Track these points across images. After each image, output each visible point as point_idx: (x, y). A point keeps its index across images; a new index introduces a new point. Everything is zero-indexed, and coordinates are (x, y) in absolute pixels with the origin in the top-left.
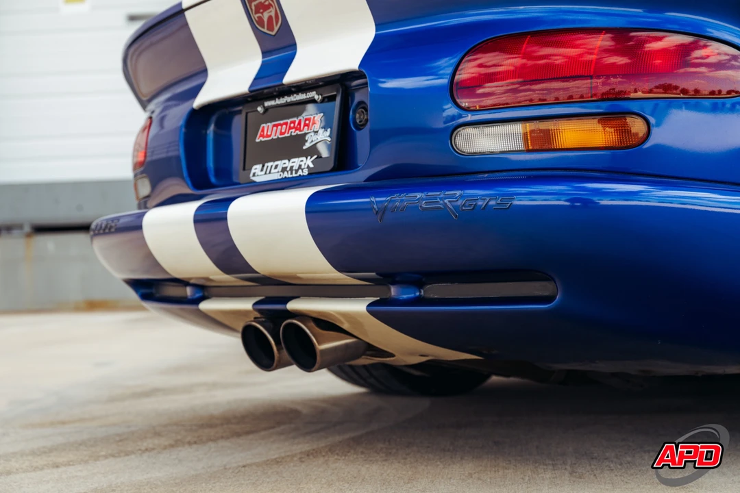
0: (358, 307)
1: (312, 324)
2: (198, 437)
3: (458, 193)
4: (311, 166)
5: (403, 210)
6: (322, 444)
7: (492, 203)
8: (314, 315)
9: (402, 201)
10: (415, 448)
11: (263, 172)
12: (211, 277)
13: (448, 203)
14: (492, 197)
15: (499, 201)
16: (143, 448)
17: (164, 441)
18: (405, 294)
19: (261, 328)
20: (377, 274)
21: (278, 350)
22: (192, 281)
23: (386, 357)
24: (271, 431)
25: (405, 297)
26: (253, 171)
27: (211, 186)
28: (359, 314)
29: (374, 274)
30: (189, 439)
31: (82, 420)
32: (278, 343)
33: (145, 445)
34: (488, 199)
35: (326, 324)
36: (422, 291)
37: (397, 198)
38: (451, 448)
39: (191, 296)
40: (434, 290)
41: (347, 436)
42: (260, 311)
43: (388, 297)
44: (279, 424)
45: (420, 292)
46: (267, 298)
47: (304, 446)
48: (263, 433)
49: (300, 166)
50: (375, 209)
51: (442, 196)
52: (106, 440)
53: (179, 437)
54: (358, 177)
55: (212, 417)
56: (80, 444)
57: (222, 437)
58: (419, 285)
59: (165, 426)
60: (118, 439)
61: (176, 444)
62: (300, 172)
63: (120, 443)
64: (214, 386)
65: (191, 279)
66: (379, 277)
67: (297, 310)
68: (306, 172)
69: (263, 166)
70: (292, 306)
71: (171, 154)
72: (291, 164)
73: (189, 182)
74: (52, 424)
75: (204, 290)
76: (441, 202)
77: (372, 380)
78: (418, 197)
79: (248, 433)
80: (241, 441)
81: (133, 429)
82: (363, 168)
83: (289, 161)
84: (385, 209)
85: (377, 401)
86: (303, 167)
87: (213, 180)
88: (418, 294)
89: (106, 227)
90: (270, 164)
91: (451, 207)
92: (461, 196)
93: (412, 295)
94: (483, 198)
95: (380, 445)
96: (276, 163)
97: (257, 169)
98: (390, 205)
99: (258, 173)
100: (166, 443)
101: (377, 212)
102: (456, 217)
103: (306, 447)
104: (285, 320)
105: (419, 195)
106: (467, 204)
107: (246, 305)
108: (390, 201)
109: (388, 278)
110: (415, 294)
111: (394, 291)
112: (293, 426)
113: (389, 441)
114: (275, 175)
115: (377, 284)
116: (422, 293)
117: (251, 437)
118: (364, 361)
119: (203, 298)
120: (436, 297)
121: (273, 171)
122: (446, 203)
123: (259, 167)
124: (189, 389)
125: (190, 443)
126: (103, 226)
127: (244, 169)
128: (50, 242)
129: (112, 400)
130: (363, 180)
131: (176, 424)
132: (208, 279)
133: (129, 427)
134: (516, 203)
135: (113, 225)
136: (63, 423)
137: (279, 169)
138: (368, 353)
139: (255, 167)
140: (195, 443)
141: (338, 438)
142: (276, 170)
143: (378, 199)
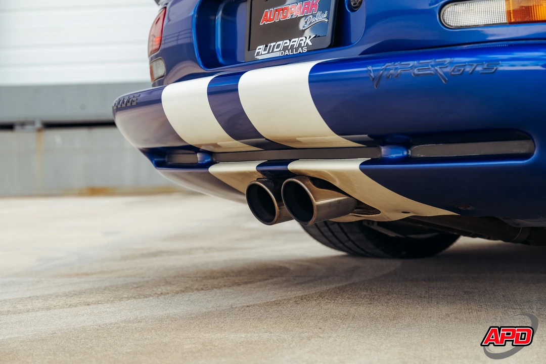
0: (352, 166)
1: (310, 183)
2: (204, 285)
3: (448, 60)
4: (310, 44)
5: (397, 76)
6: (313, 291)
7: (479, 69)
8: (311, 175)
9: (396, 69)
10: (394, 295)
11: (267, 52)
12: (219, 143)
13: (439, 70)
14: (479, 63)
15: (485, 66)
16: (159, 293)
17: (176, 288)
18: (394, 154)
19: (264, 187)
20: (368, 136)
21: (279, 206)
22: (203, 148)
23: (372, 214)
24: (266, 282)
25: (394, 156)
26: (257, 51)
27: (220, 65)
28: (352, 173)
29: (366, 136)
30: (196, 286)
31: (101, 272)
32: (279, 200)
33: (159, 291)
34: (475, 64)
35: (322, 183)
36: (410, 151)
37: (392, 67)
38: (427, 296)
39: (200, 161)
40: (421, 151)
41: (333, 286)
42: (262, 172)
43: (378, 156)
44: (272, 277)
45: (408, 152)
46: (268, 161)
47: (297, 292)
48: (259, 283)
49: (300, 44)
50: (372, 77)
51: (433, 63)
52: (126, 286)
53: (188, 286)
54: (353, 52)
55: (213, 272)
56: (105, 289)
57: (225, 286)
58: (407, 146)
59: (175, 277)
60: (135, 286)
61: (186, 290)
62: (300, 50)
63: (139, 289)
64: (210, 249)
65: (201, 145)
66: (370, 139)
67: (297, 170)
68: (305, 50)
69: (266, 46)
70: (292, 166)
71: (180, 42)
72: (291, 44)
73: (200, 62)
74: (77, 275)
75: (213, 156)
76: (432, 69)
77: (349, 244)
78: (411, 65)
79: (246, 283)
80: (240, 288)
81: (146, 279)
82: (358, 45)
83: (290, 41)
84: (381, 76)
85: (354, 262)
86: (303, 45)
87: (221, 60)
88: (405, 153)
89: (128, 101)
90: (272, 44)
91: (442, 73)
92: (451, 63)
93: (401, 155)
94: (470, 64)
95: (363, 293)
96: (278, 43)
97: (260, 49)
98: (386, 73)
99: (261, 52)
100: (178, 289)
101: (373, 79)
102: (445, 81)
103: (299, 293)
104: (287, 179)
105: (412, 63)
106: (456, 70)
107: (251, 167)
108: (386, 69)
109: (378, 140)
110: (403, 153)
111: (384, 151)
112: (284, 279)
113: (371, 290)
114: (277, 54)
115: (368, 146)
116: (410, 153)
117: (249, 285)
118: (351, 218)
119: (212, 163)
120: (422, 156)
121: (275, 50)
122: (436, 70)
123: (263, 47)
124: (189, 251)
125: (197, 289)
126: (125, 101)
127: (249, 50)
128: (57, 136)
129: (125, 258)
130: (359, 54)
131: (183, 276)
132: (216, 145)
133: (143, 278)
134: (500, 68)
135: (134, 99)
136: (87, 274)
137: (281, 48)
138: (355, 210)
139: (259, 47)
140: (202, 289)
141: (325, 288)
142: (278, 50)
143: (374, 68)
